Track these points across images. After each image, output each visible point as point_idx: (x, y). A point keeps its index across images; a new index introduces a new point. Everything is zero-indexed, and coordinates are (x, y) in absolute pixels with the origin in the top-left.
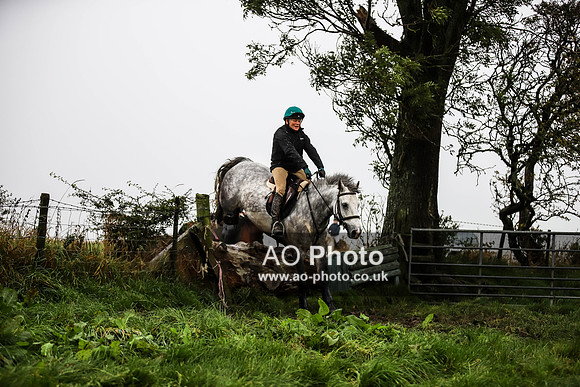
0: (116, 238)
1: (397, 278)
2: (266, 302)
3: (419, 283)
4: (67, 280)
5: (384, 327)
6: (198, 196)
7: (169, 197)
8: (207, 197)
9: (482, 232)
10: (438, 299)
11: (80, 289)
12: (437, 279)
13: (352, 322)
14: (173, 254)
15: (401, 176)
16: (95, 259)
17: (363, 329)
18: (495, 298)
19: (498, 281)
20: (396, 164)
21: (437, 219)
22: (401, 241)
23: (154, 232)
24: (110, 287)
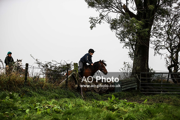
0: (49, 77)
1: (136, 88)
2: (96, 96)
3: (143, 89)
4: (34, 90)
5: (132, 103)
6: (74, 64)
7: (65, 64)
8: (77, 64)
9: (162, 73)
10: (149, 94)
11: (38, 93)
12: (149, 88)
13: (122, 102)
14: (67, 82)
15: (137, 56)
16: (43, 83)
17: (125, 104)
18: (166, 94)
19: (167, 88)
20: (136, 53)
21: (148, 69)
22: (137, 76)
23: (61, 75)
24: (47, 92)
